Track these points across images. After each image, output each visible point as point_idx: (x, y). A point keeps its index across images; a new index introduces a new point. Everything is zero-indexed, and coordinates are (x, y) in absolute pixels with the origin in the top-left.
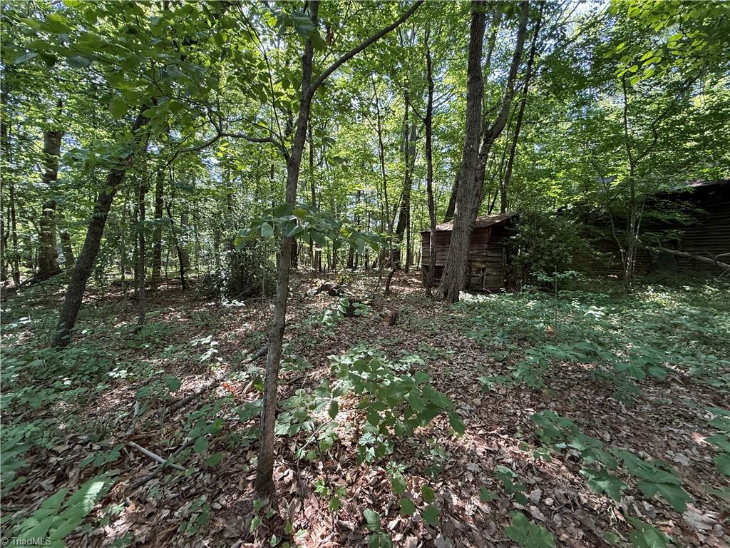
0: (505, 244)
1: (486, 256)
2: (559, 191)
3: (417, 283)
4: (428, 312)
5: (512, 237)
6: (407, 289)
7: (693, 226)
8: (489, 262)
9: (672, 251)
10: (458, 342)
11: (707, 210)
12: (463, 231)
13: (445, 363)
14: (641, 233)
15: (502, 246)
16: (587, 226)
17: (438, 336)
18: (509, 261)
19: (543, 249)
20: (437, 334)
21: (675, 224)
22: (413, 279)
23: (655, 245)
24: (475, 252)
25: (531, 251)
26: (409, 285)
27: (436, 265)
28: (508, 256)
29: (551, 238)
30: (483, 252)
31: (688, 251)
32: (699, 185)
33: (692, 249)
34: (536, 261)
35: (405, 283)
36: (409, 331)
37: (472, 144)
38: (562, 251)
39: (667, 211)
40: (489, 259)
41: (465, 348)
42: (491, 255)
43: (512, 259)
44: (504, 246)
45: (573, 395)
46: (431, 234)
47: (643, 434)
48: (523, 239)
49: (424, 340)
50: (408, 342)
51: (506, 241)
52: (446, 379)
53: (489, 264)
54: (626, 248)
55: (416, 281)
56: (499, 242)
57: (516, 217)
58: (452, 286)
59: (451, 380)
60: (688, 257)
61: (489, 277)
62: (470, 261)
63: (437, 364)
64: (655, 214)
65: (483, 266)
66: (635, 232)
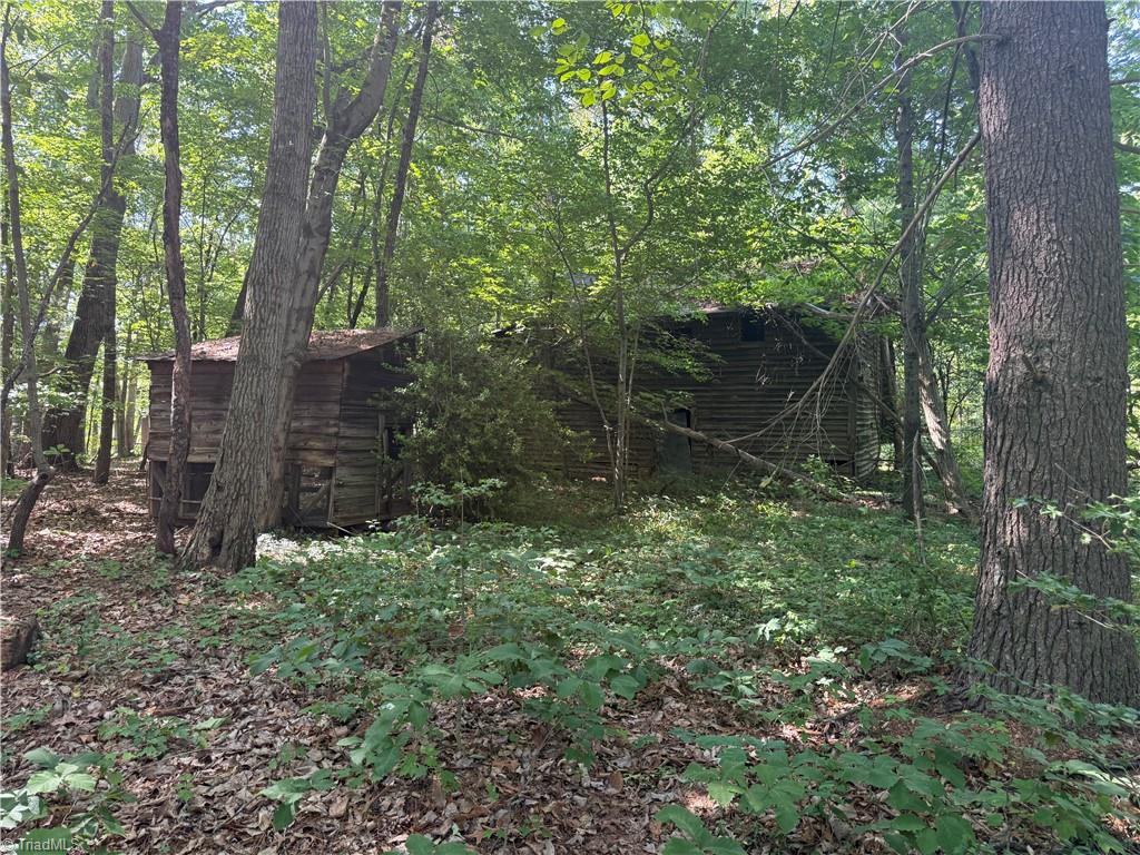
0: (382, 405)
1: (336, 435)
2: (500, 291)
3: (134, 517)
4: (157, 607)
5: (397, 390)
6: (94, 536)
7: (708, 383)
8: (347, 451)
9: (683, 429)
10: (233, 687)
11: (724, 357)
12: (267, 368)
13: (185, 760)
14: (635, 392)
15: (375, 409)
16: (553, 373)
17: (178, 679)
18: (394, 449)
19: (465, 419)
20: (173, 673)
21: (683, 380)
22: (121, 505)
23: (658, 416)
24: (307, 423)
25: (441, 426)
26: (103, 524)
27: (192, 459)
28: (391, 437)
29: (482, 398)
30: (328, 425)
31: (704, 430)
32: (714, 310)
33: (708, 426)
34: (452, 450)
35: (91, 518)
36: (77, 680)
37: (292, 136)
38: (501, 426)
39: (674, 353)
40: (343, 443)
41: (253, 701)
42: (349, 432)
43: (400, 445)
44: (382, 411)
45: (496, 771)
46: (176, 368)
47: (613, 824)
48: (424, 395)
49: (125, 702)
50: (69, 717)
51: (387, 398)
52: (183, 814)
53: (344, 457)
54: (613, 422)
55: (130, 508)
56: (369, 401)
57: (409, 341)
58: (235, 522)
59: (198, 812)
60: (703, 441)
61: (341, 490)
62: (294, 449)
63: (162, 769)
64: (656, 356)
65: (330, 462)
66: (627, 390)
